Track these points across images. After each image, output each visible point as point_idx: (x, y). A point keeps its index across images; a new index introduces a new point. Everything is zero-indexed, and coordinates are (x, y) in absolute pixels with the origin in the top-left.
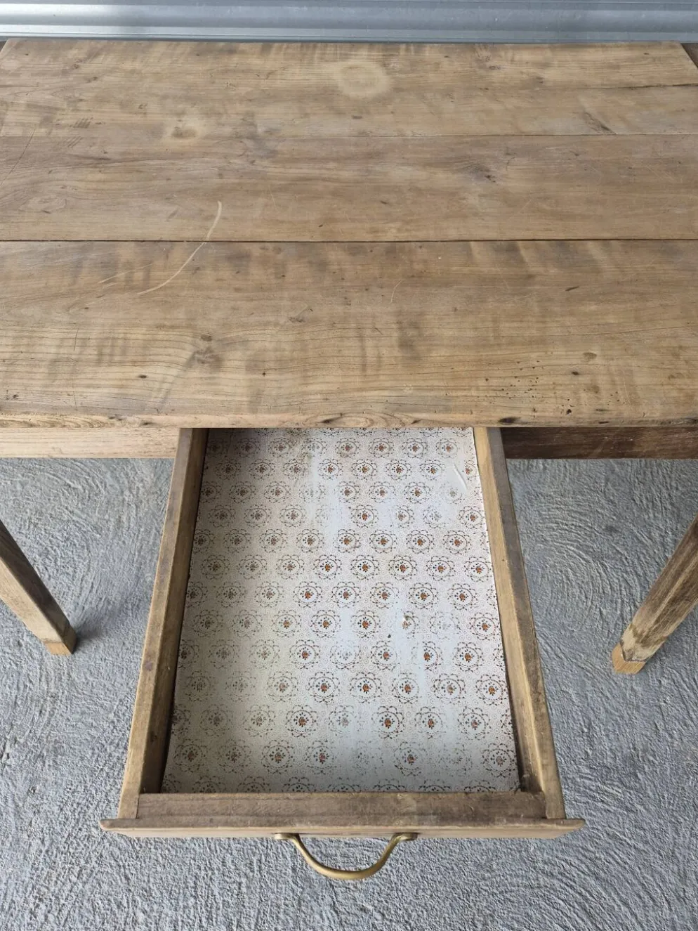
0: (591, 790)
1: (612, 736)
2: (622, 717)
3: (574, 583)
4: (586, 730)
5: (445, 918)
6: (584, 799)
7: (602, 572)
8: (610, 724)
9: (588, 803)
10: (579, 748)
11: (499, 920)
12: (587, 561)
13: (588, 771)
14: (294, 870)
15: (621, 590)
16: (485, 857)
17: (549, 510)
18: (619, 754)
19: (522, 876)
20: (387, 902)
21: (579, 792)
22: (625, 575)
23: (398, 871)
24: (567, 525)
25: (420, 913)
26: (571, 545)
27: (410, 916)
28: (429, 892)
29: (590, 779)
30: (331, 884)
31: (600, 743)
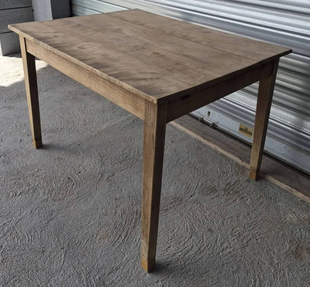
0: (91, 283)
1: (119, 278)
2: (130, 277)
3: (173, 233)
4: (114, 269)
5: (11, 268)
6: (85, 283)
7: (188, 238)
8: (123, 275)
9: (85, 285)
10: (105, 271)
11: (20, 284)
12: (187, 231)
13: (97, 278)
14: (4, 224)
15: (186, 247)
16: (41, 267)
17: (196, 209)
18: (113, 285)
19: (41, 281)
20: (8, 251)
21: (87, 280)
22: (195, 245)
23: (20, 247)
24: (196, 217)
25: (9, 261)
26: (189, 223)
27: (6, 259)
28: (18, 259)
29: (95, 281)
30: (5, 235)
31: (113, 276)
